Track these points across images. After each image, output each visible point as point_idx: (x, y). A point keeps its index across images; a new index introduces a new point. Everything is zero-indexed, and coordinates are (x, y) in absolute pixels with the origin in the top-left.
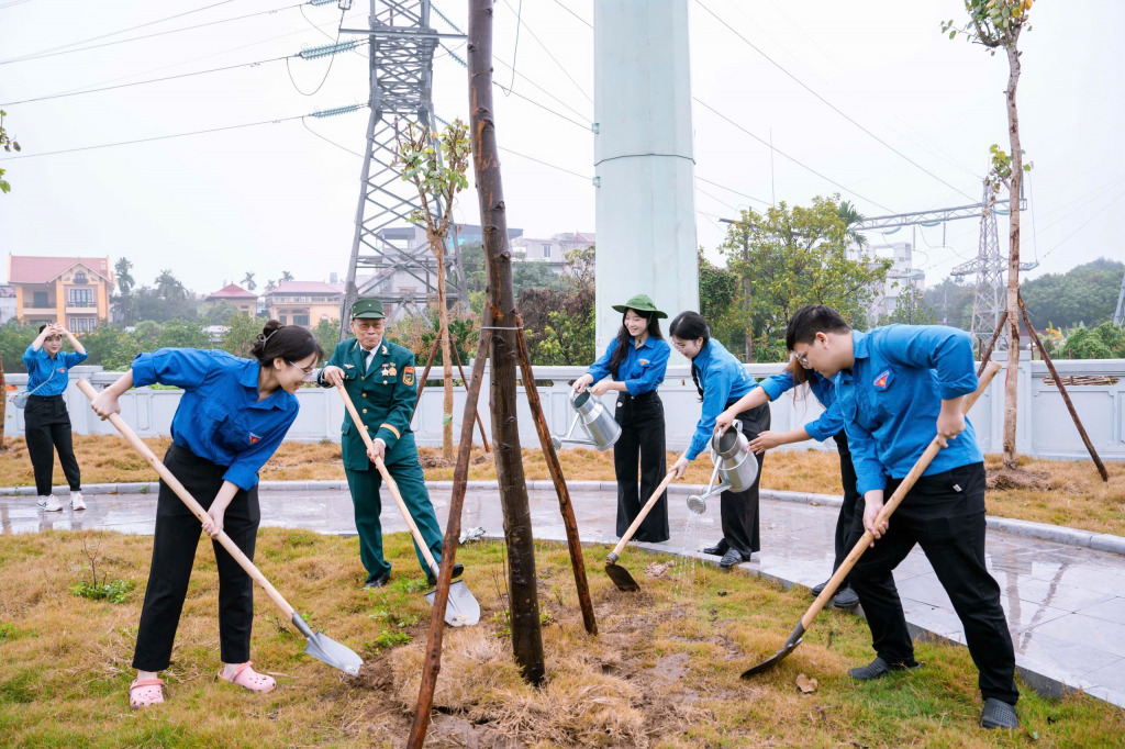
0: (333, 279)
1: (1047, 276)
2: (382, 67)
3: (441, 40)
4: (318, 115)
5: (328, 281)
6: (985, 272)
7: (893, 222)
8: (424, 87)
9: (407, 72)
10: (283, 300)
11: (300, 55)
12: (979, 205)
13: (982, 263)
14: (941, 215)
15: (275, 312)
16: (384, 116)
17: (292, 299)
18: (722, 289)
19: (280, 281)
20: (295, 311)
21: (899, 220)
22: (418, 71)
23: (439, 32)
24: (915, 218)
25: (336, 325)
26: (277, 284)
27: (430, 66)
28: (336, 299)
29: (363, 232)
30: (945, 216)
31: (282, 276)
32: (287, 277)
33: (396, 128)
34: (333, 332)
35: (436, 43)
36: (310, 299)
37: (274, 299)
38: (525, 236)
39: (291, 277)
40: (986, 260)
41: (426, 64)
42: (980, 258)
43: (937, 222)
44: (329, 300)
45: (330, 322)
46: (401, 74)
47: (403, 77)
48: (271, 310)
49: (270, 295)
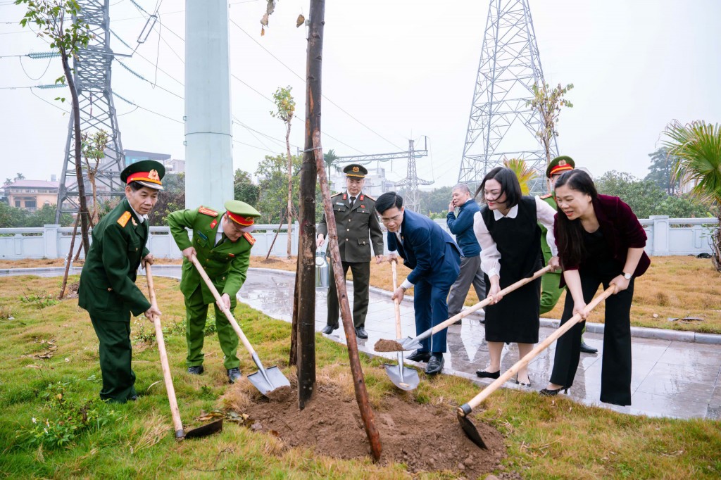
0: (53, 179)
1: (444, 187)
2: (80, 66)
3: (115, 56)
4: (41, 87)
5: (49, 180)
6: (410, 185)
7: (368, 158)
8: (107, 79)
9: (97, 69)
10: (17, 191)
11: (29, 55)
12: (406, 152)
13: (409, 180)
14: (390, 156)
15: (12, 198)
16: (83, 92)
17: (24, 191)
18: (252, 193)
19: (15, 179)
20: (26, 198)
21: (371, 158)
22: (104, 70)
23: (114, 52)
24: (377, 157)
25: (54, 208)
26: (13, 181)
27: (110, 68)
28: (55, 192)
29: (70, 156)
30: (392, 156)
31: (17, 176)
32: (20, 176)
33: (91, 100)
34: (52, 211)
35: (112, 58)
36: (37, 191)
37: (11, 190)
38: (172, 159)
39: (23, 177)
40: (411, 179)
41: (108, 66)
42: (407, 178)
43: (388, 159)
44: (50, 192)
45: (50, 205)
46: (92, 70)
47: (94, 72)
48: (9, 197)
49: (8, 188)
